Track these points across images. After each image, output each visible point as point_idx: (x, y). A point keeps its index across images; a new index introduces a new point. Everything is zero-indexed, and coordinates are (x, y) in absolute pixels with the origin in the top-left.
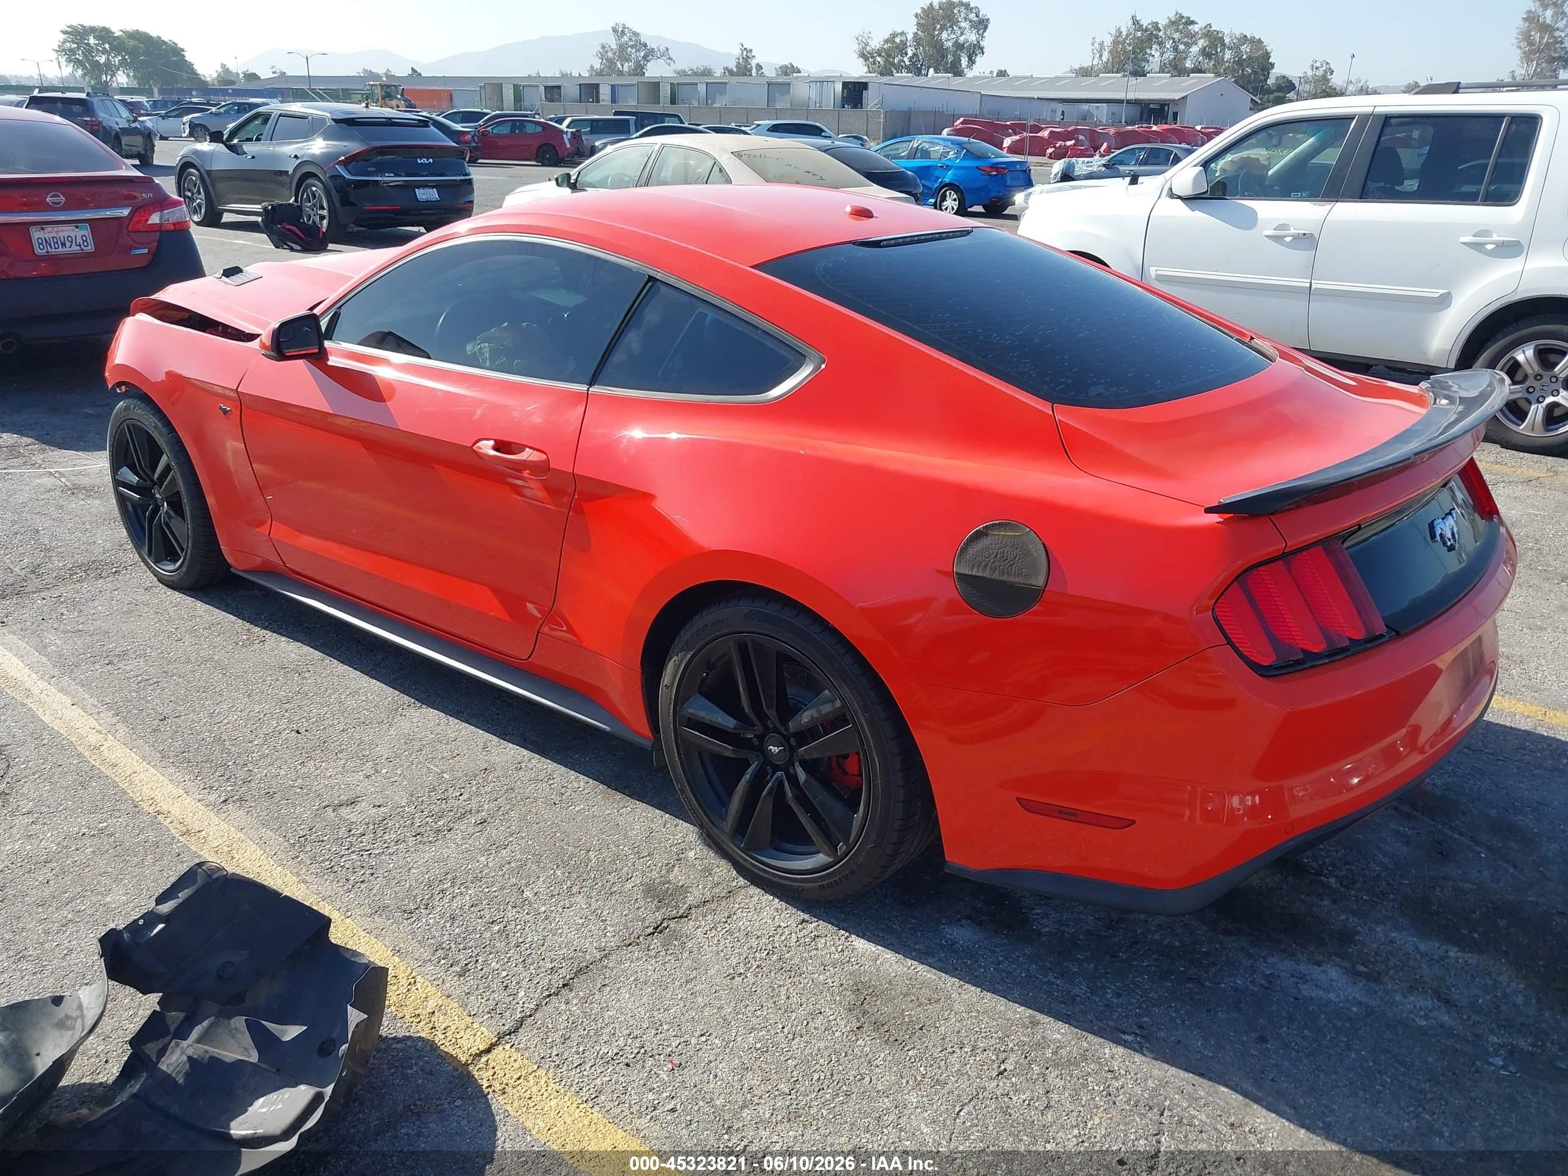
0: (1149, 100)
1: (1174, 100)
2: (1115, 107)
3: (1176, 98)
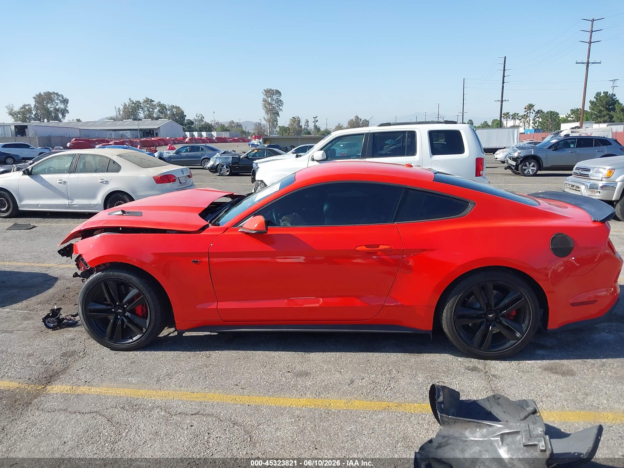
0: (145, 129)
1: (155, 129)
2: (133, 132)
3: (156, 128)
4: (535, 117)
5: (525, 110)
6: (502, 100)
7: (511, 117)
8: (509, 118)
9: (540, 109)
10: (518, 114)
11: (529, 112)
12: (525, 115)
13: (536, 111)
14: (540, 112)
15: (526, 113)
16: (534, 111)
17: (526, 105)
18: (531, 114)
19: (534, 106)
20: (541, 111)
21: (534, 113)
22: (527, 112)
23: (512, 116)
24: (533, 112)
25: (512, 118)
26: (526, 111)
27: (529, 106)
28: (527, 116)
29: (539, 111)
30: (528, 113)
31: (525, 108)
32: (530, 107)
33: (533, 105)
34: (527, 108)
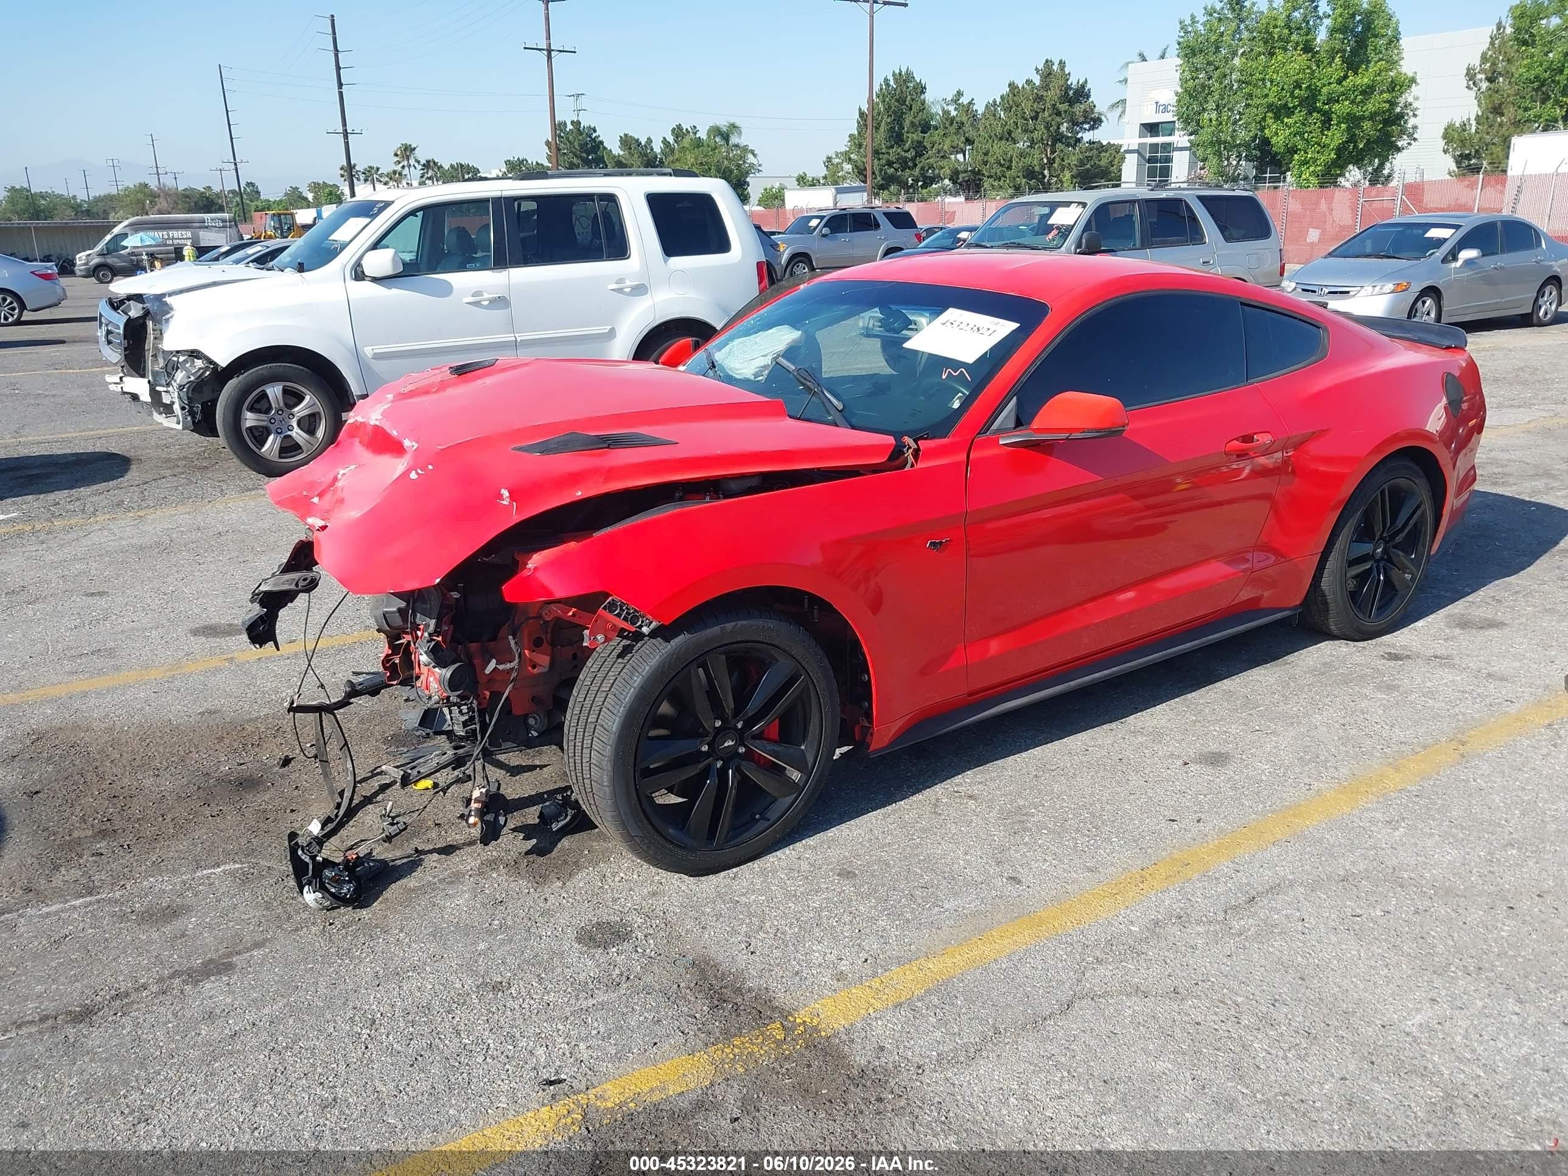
4: (422, 177)
5: (397, 159)
6: (346, 130)
7: (362, 177)
8: (358, 179)
9: (431, 158)
10: (378, 169)
11: (405, 163)
12: (395, 172)
13: (423, 162)
14: (432, 164)
15: (398, 168)
16: (419, 162)
17: (396, 145)
18: (412, 168)
19: (415, 149)
20: (435, 163)
21: (419, 167)
22: (401, 165)
23: (363, 173)
24: (416, 164)
25: (366, 180)
26: (399, 162)
27: (405, 150)
28: (400, 174)
29: (428, 162)
30: (403, 167)
31: (396, 155)
32: (407, 151)
33: (413, 146)
34: (399, 153)
